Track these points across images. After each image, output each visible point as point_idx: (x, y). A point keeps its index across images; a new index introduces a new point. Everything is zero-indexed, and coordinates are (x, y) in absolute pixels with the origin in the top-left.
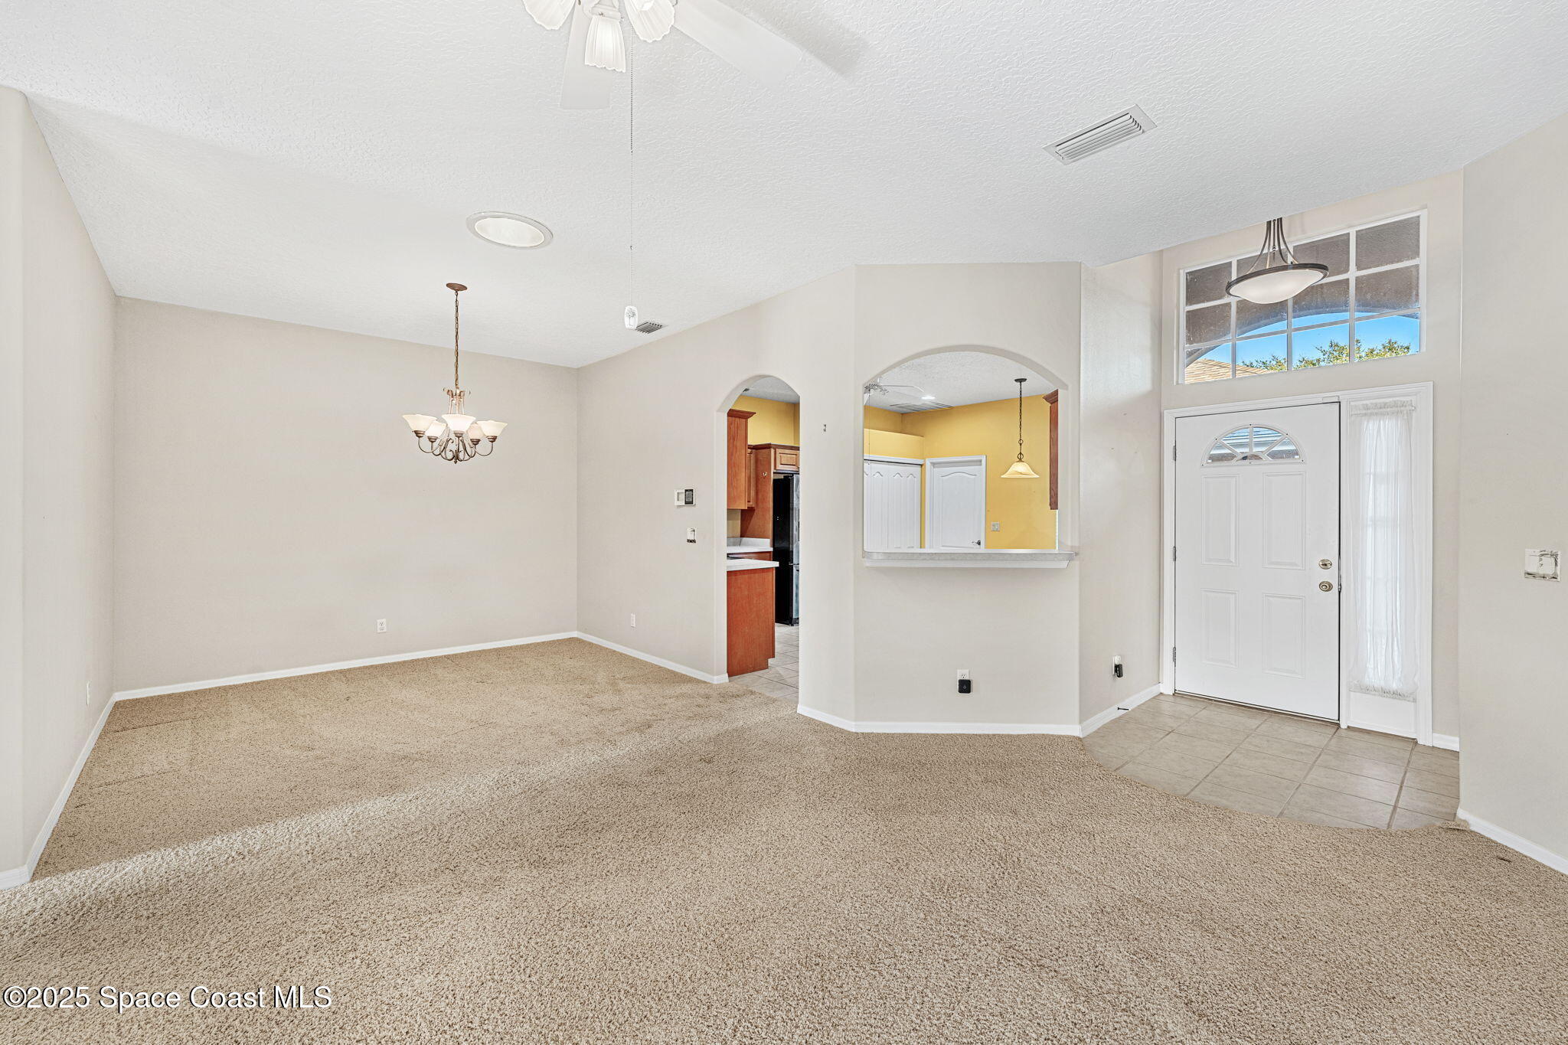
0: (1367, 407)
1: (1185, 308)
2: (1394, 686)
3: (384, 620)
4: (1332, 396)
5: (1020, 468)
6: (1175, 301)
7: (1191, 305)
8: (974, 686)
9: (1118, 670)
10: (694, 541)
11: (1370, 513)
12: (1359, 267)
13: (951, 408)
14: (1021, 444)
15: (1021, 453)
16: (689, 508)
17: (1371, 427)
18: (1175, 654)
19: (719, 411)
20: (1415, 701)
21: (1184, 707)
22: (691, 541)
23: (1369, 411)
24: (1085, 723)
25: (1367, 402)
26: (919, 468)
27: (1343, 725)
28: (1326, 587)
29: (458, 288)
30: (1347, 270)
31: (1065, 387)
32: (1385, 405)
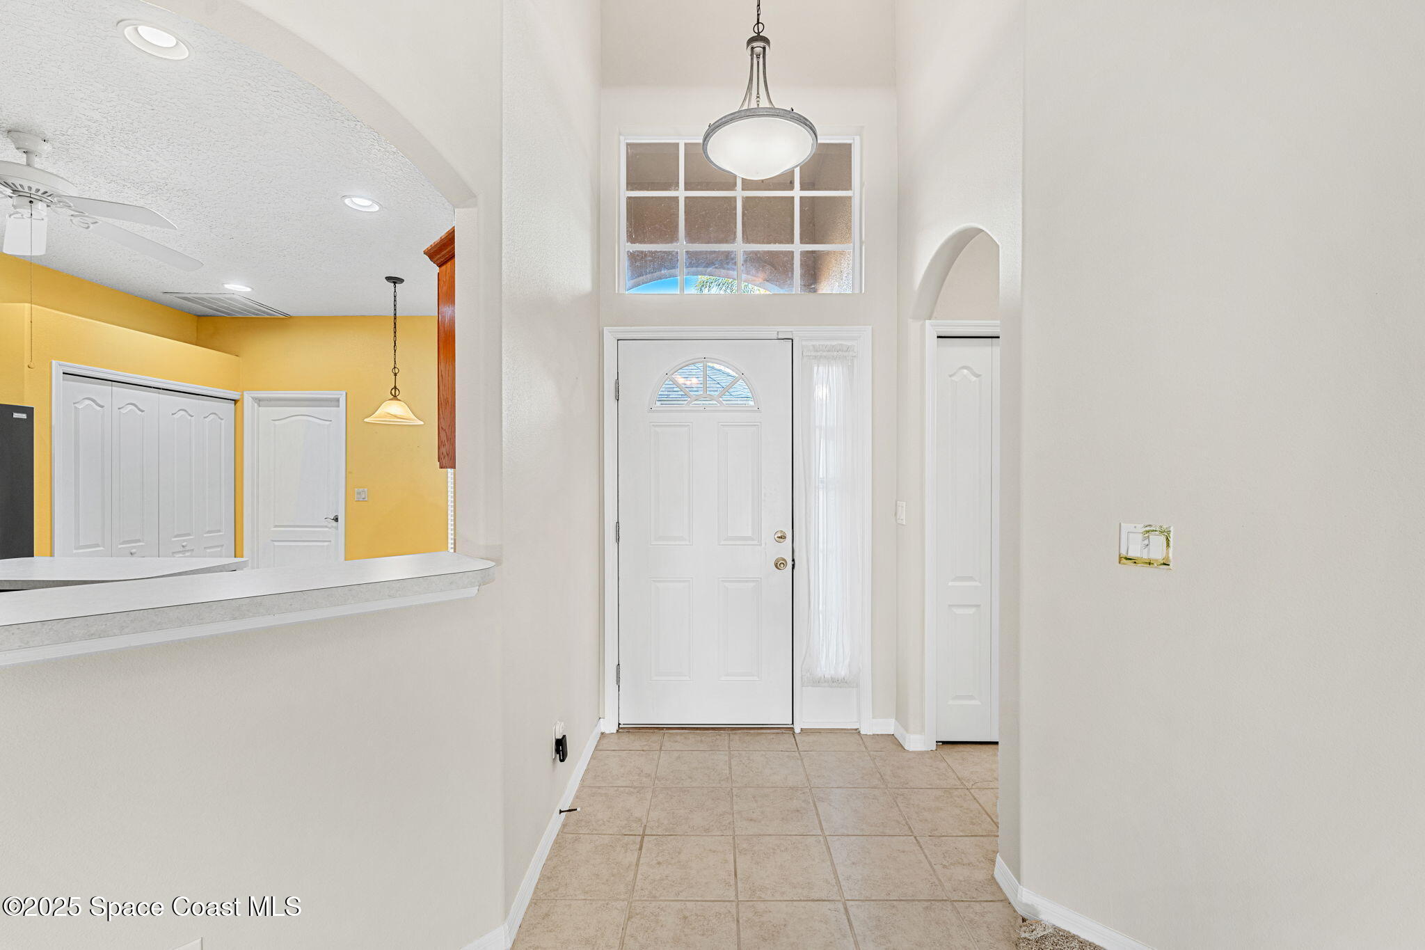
0: (816, 349)
1: (625, 196)
2: (843, 673)
4: (785, 331)
5: (395, 409)
6: (614, 183)
7: (633, 191)
11: (822, 473)
14: (395, 375)
15: (395, 388)
17: (820, 371)
18: (618, 674)
20: (859, 686)
21: (627, 743)
23: (819, 354)
25: (817, 342)
26: (232, 405)
27: (797, 730)
28: (780, 564)
30: (792, 187)
32: (833, 349)
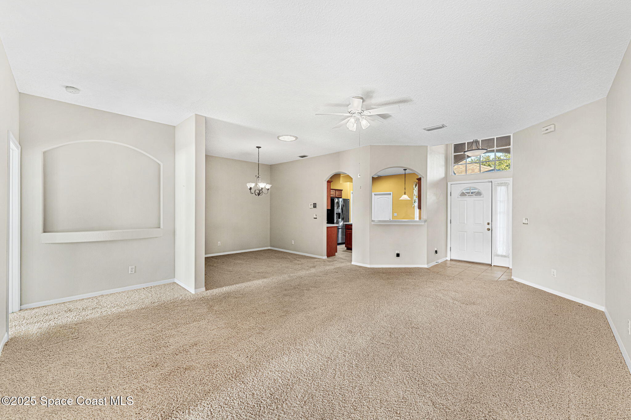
0: (498, 183)
1: (454, 154)
2: (504, 254)
3: (220, 242)
4: (490, 180)
5: (405, 197)
6: (451, 152)
7: (455, 153)
8: (400, 255)
9: (436, 252)
10: (316, 218)
11: (499, 210)
12: (497, 147)
13: (381, 176)
14: (405, 189)
15: (405, 192)
16: (315, 209)
17: (499, 188)
18: (451, 249)
19: (325, 181)
20: (509, 258)
21: (453, 263)
22: (315, 218)
24: (428, 265)
25: (498, 182)
27: (493, 265)
28: (489, 229)
29: (259, 147)
30: (494, 147)
31: (424, 178)
32: (502, 183)
